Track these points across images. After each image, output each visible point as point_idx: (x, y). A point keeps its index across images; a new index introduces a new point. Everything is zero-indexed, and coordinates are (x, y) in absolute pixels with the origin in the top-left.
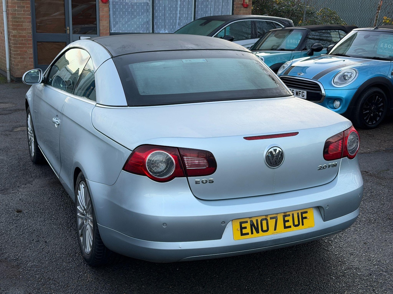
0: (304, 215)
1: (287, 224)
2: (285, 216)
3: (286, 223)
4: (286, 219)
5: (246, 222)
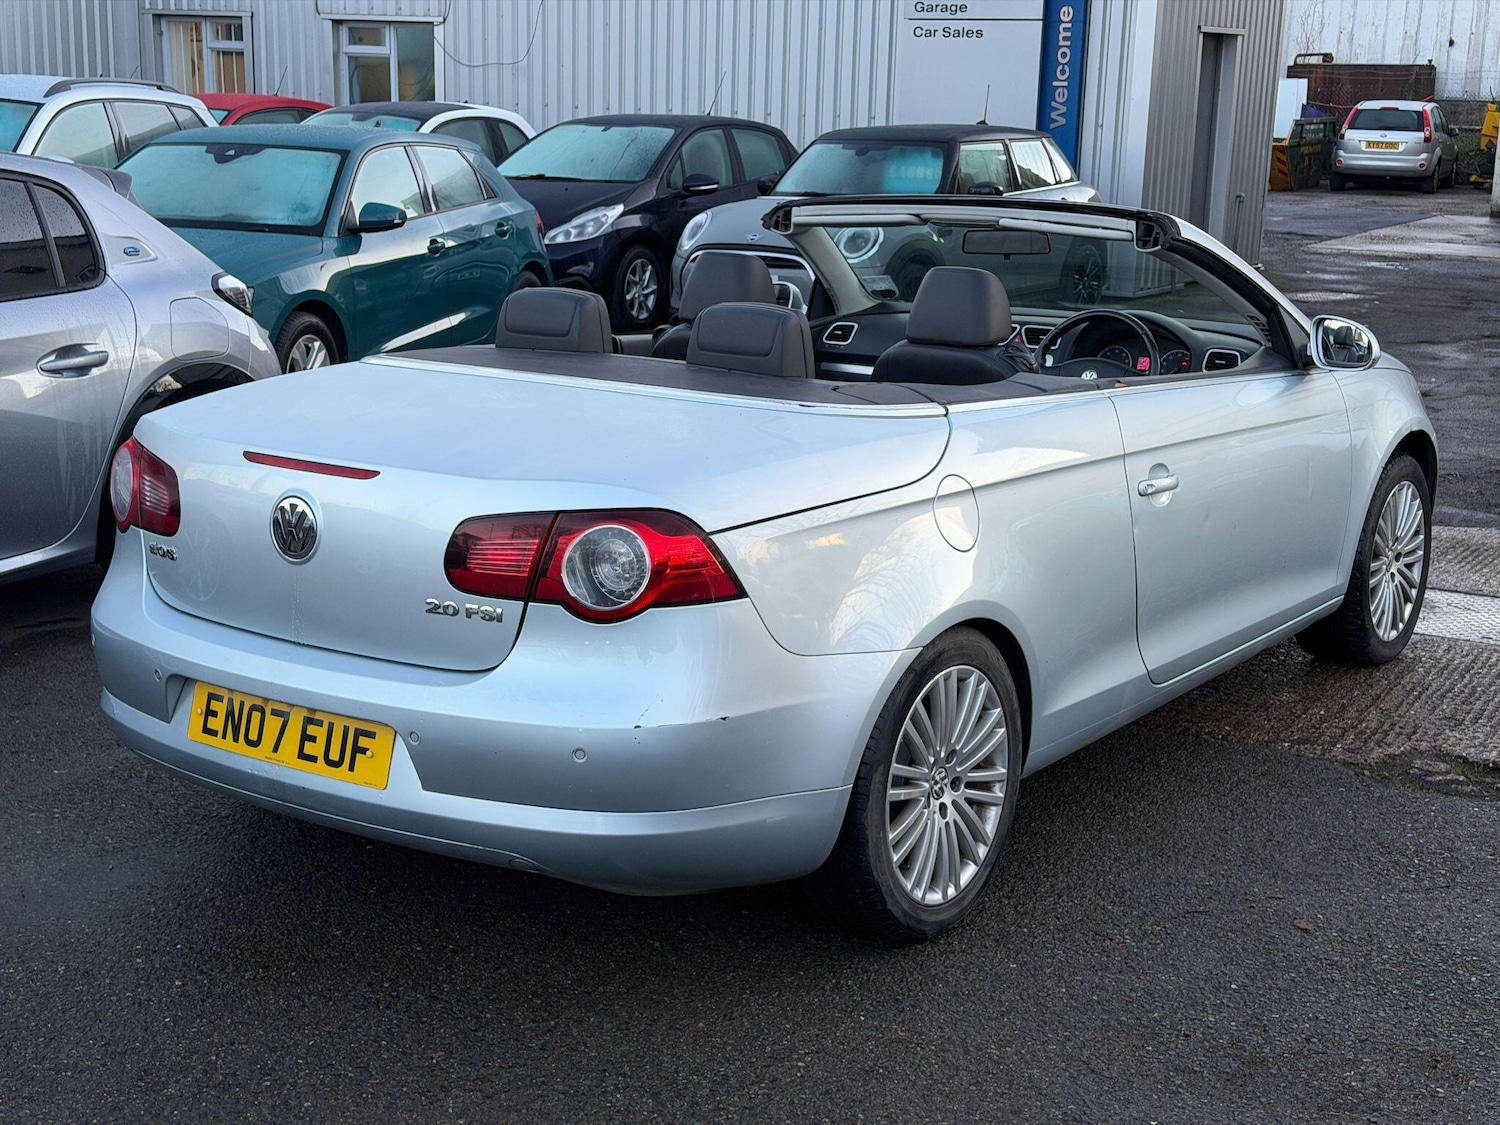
0: (363, 742)
1: (309, 748)
2: (309, 721)
3: (306, 743)
4: (312, 730)
5: (219, 699)
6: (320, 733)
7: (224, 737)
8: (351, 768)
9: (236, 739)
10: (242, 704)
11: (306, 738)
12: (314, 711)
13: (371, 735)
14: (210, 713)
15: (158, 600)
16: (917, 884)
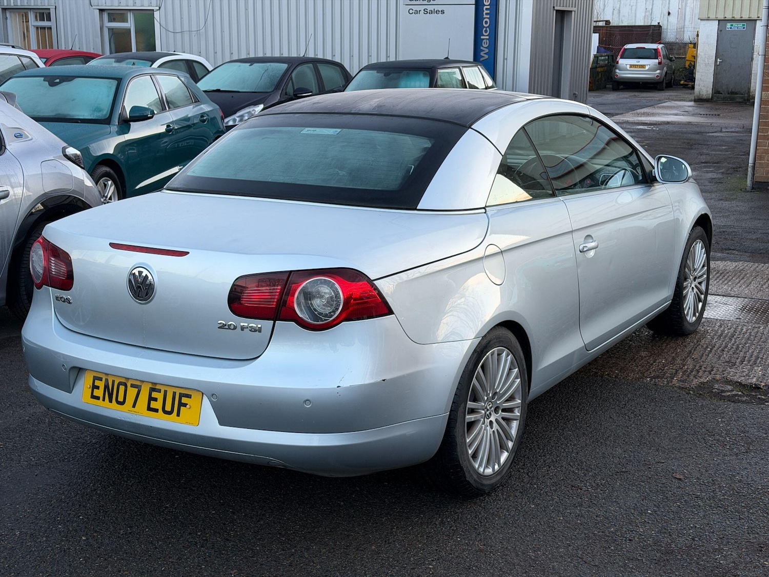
0: (184, 400)
1: (153, 405)
2: (153, 390)
3: (152, 402)
4: (154, 395)
5: (101, 379)
6: (160, 396)
7: (104, 400)
8: (178, 415)
9: (111, 401)
10: (113, 382)
11: (151, 399)
12: (155, 384)
13: (189, 396)
14: (95, 387)
15: (62, 327)
16: (480, 465)
